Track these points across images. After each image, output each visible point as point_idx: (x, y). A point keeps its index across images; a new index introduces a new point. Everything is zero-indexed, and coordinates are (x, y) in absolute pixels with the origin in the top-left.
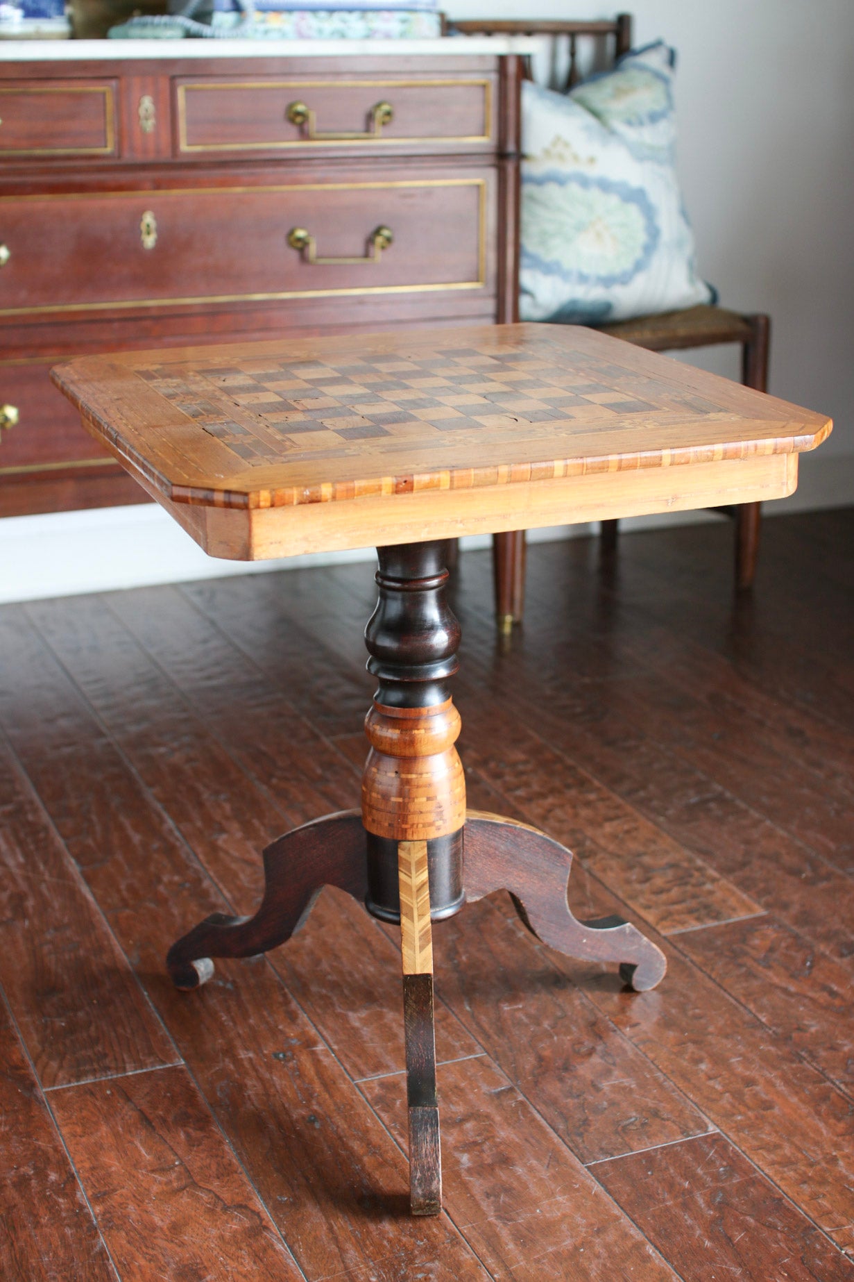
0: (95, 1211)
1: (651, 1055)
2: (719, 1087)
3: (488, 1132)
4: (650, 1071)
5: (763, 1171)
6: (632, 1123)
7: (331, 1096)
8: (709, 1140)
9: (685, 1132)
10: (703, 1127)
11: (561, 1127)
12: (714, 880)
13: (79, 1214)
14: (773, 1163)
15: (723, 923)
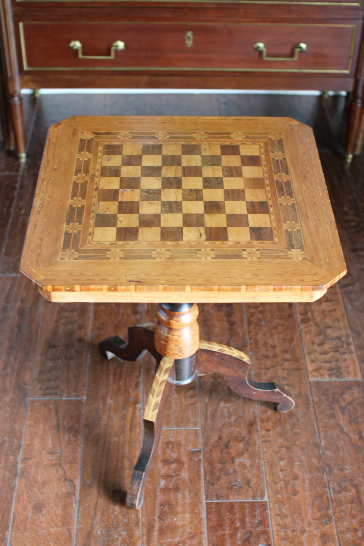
0: (20, 466)
1: (265, 450)
2: (281, 477)
3: (178, 471)
4: (260, 459)
5: (272, 528)
6: (236, 485)
7: (131, 433)
8: (261, 504)
9: (254, 497)
10: (262, 496)
11: (208, 478)
12: (351, 352)
13: (15, 465)
14: (279, 525)
15: (339, 380)
